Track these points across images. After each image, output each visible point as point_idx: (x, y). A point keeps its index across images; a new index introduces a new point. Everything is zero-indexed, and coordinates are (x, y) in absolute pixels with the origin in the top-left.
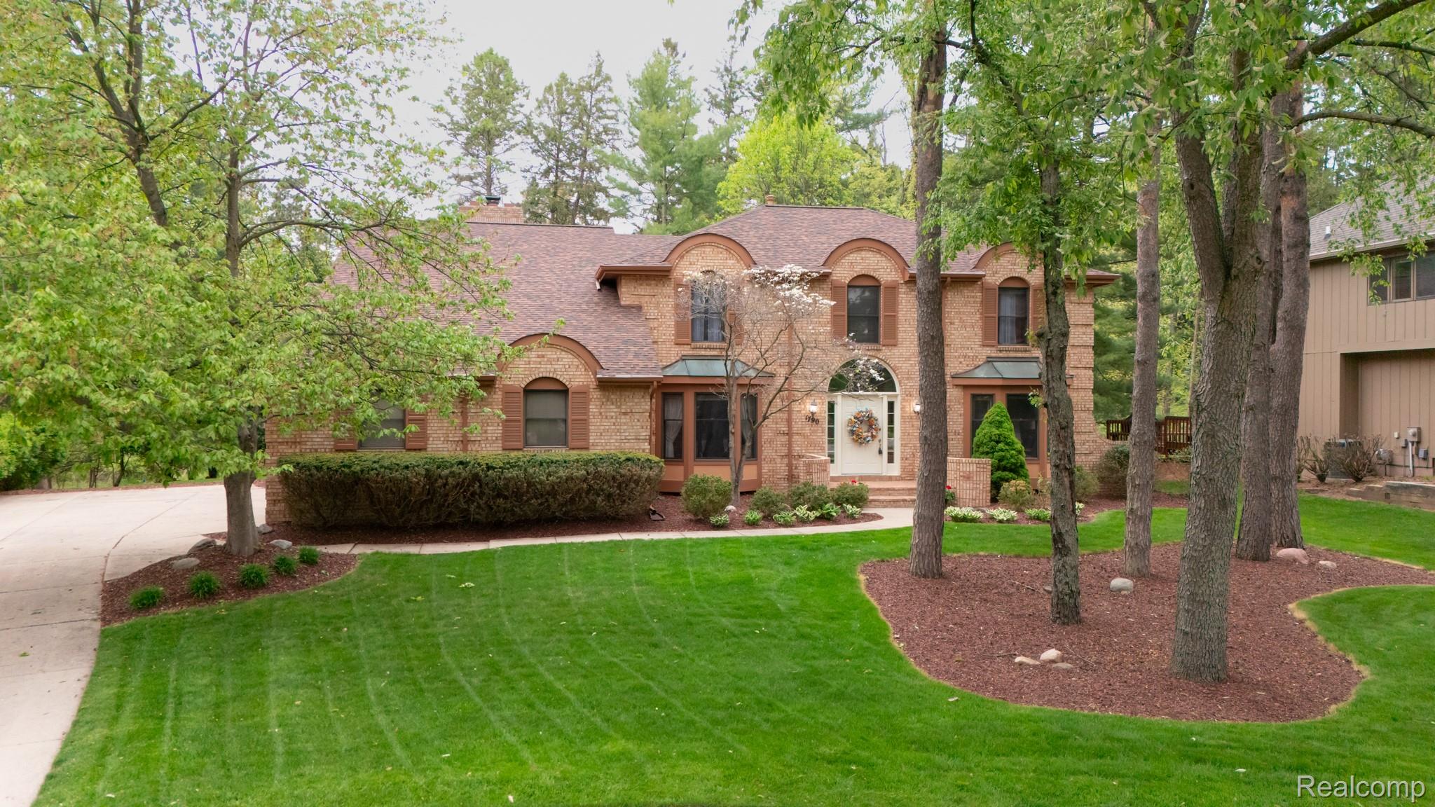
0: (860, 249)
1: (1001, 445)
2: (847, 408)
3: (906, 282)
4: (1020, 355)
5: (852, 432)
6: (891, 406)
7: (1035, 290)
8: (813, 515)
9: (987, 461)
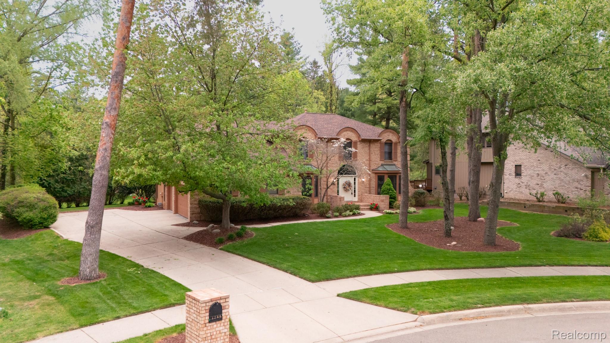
0: (347, 131)
1: (391, 191)
2: (343, 180)
3: (360, 141)
4: (390, 163)
5: (344, 188)
6: (355, 179)
7: (394, 144)
8: (351, 213)
9: (388, 196)
